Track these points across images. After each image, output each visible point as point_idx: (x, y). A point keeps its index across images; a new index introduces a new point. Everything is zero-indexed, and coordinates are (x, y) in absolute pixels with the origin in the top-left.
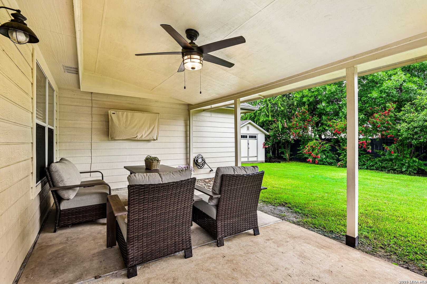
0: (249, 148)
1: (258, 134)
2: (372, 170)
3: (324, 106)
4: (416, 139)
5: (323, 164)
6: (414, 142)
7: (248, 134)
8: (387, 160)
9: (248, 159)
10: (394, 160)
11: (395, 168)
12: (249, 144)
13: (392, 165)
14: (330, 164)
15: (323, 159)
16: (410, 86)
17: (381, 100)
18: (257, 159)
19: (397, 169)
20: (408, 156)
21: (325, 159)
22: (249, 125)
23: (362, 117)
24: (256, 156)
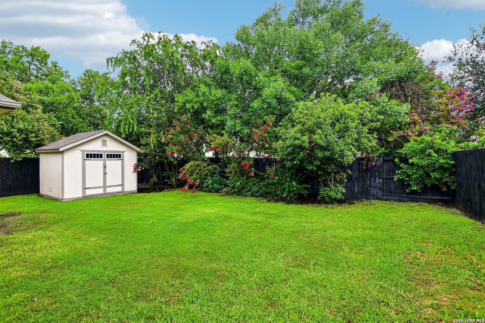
0: (106, 173)
1: (124, 151)
2: (256, 197)
3: (209, 116)
4: (290, 161)
5: (210, 191)
6: (289, 164)
7: (104, 152)
8: (270, 184)
9: (105, 190)
10: (277, 184)
11: (278, 193)
12: (105, 168)
13: (275, 190)
14: (217, 191)
15: (209, 185)
16: (288, 96)
17: (263, 112)
18: (123, 188)
19: (279, 194)
20: (288, 180)
21: (212, 184)
22: (106, 138)
23: (247, 132)
24: (121, 184)
